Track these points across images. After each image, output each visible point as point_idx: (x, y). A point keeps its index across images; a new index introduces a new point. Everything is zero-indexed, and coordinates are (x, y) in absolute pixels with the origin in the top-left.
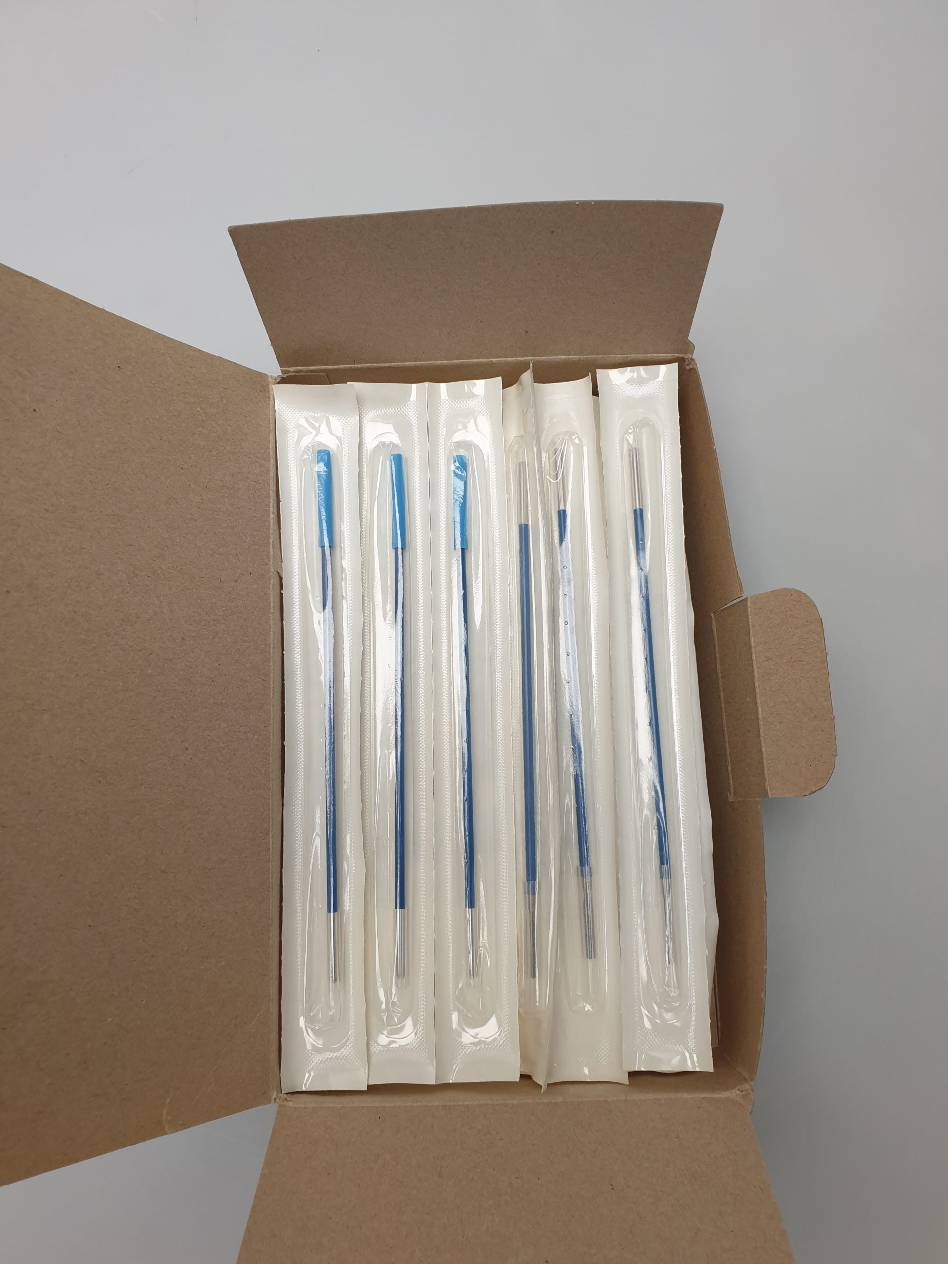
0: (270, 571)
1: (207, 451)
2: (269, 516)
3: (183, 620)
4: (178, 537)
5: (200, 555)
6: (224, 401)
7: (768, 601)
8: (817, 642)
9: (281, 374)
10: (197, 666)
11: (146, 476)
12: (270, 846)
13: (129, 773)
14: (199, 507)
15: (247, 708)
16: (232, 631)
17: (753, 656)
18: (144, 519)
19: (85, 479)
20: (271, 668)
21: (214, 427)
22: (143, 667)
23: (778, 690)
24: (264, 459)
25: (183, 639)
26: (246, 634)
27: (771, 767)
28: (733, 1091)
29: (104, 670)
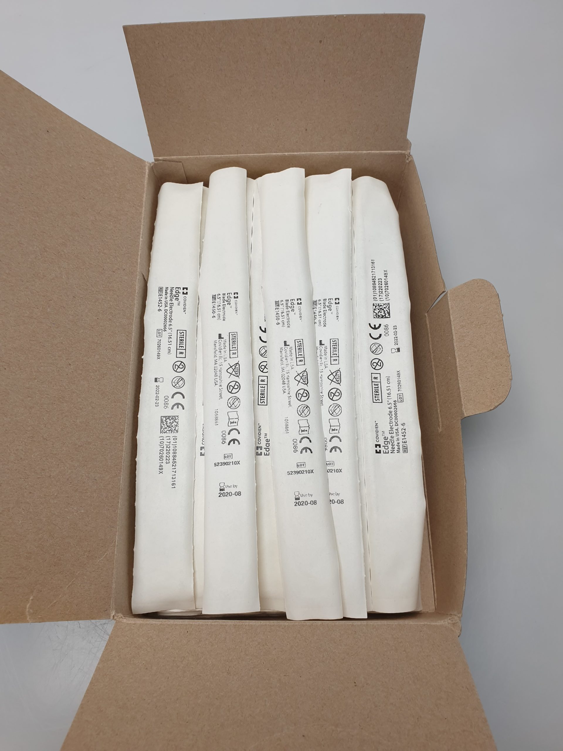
0: (137, 271)
1: (102, 193)
2: (140, 239)
3: (75, 286)
4: (77, 237)
5: (91, 251)
6: (116, 168)
7: (461, 291)
8: (496, 309)
9: (154, 161)
10: (82, 316)
11: (59, 197)
12: (124, 441)
13: (27, 369)
14: (92, 223)
15: (115, 350)
16: (108, 300)
17: (452, 327)
18: (55, 220)
19: (17, 186)
20: (133, 329)
21: (107, 181)
22: (44, 307)
23: (469, 345)
24: (139, 206)
25: (74, 297)
26: (118, 305)
27: (466, 396)
28: (446, 620)
29: (17, 301)
